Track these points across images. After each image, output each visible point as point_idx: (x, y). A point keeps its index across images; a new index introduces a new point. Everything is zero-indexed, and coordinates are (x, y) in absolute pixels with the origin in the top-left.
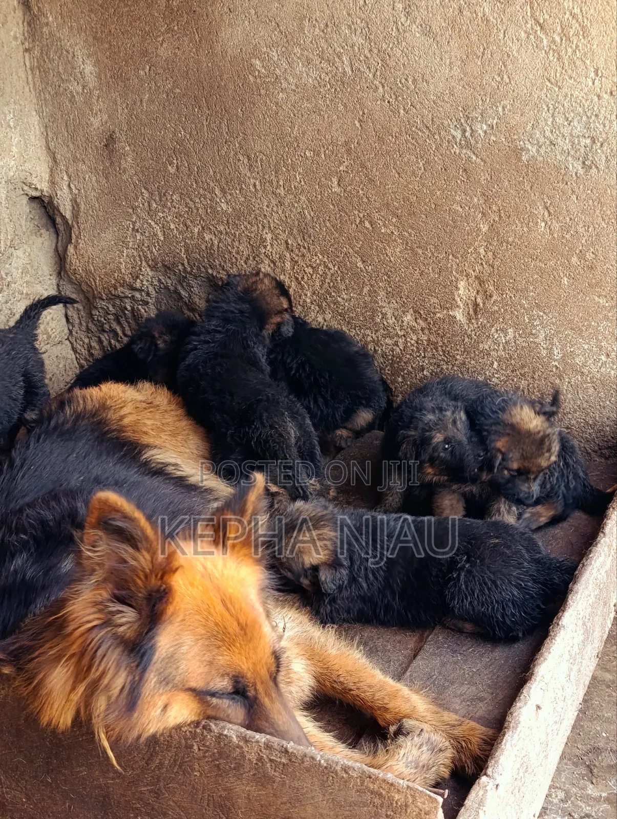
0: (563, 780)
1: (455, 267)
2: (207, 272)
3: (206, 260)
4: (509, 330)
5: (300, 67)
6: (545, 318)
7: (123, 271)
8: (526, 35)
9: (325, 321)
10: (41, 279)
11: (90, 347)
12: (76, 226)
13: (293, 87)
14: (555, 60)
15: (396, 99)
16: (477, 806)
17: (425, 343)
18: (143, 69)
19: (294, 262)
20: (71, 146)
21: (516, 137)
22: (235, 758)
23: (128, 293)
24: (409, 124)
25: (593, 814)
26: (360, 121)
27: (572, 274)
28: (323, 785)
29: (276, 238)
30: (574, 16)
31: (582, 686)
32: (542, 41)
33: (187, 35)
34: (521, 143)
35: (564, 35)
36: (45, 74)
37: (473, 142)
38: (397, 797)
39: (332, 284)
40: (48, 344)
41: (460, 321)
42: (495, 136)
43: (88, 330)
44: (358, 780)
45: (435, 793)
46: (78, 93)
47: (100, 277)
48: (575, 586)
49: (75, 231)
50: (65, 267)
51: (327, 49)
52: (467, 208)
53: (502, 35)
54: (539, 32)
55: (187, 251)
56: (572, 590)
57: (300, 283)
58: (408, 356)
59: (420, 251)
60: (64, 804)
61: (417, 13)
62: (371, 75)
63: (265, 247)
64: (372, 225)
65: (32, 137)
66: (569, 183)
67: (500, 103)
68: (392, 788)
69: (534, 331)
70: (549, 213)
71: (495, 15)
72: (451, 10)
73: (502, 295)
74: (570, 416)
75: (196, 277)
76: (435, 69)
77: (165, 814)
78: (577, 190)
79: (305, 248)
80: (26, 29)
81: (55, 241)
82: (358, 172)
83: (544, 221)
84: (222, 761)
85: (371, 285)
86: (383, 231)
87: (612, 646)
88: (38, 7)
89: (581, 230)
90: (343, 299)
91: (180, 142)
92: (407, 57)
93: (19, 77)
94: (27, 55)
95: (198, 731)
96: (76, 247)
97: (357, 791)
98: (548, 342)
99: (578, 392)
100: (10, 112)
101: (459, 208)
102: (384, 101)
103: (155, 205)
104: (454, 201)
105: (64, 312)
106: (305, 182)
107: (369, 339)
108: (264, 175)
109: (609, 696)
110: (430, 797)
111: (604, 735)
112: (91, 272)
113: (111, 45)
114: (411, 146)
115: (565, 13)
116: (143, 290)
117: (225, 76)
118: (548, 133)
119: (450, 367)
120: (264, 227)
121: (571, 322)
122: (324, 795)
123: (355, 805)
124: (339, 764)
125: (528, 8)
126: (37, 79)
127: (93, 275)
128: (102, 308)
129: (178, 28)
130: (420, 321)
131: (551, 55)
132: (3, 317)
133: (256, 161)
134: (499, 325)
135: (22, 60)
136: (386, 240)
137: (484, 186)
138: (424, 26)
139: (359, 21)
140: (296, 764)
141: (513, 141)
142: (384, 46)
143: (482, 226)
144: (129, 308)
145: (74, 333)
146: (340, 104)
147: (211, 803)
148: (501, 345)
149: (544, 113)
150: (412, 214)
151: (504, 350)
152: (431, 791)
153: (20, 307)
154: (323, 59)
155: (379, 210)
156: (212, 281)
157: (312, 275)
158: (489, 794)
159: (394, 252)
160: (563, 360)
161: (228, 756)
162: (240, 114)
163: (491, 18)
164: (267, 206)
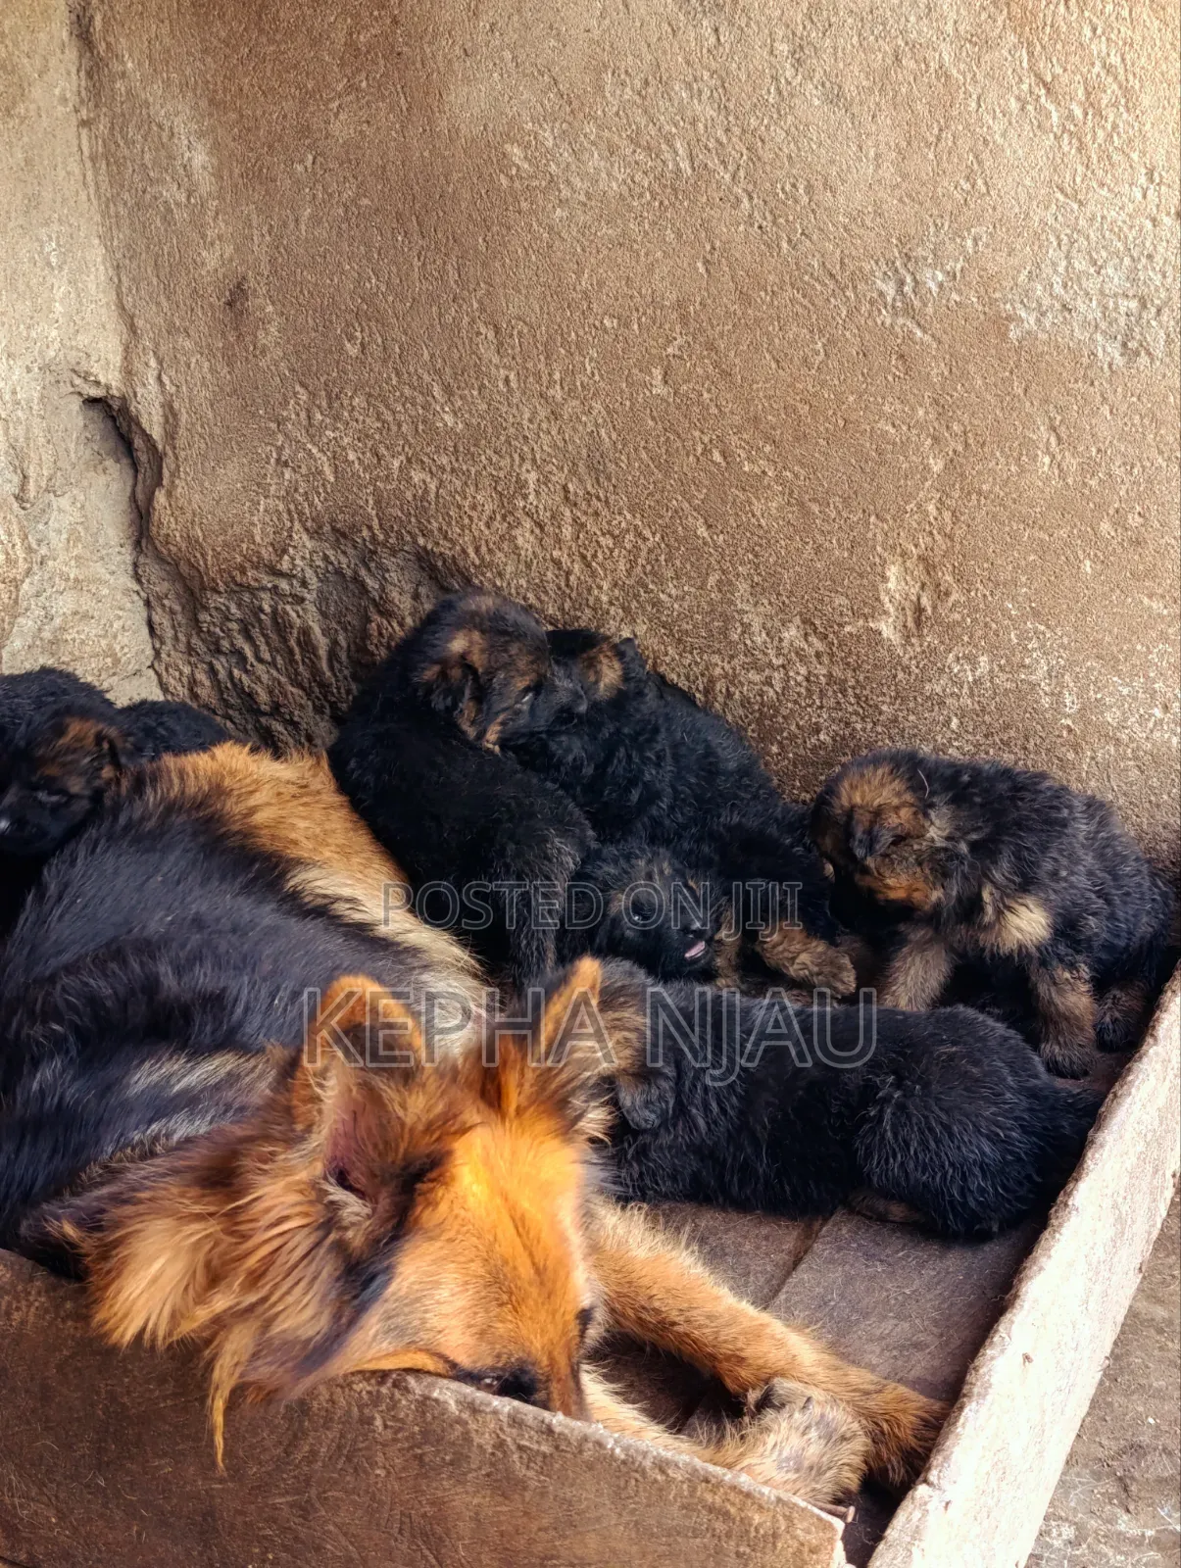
0: (1073, 1504)
1: (879, 538)
2: (415, 542)
3: (413, 520)
4: (981, 659)
5: (595, 161)
6: (1048, 635)
7: (258, 539)
8: (1019, 105)
10: (104, 552)
11: (193, 683)
12: (170, 453)
13: (583, 198)
14: (1073, 151)
15: (774, 222)
16: (908, 1539)
17: (823, 680)
18: (301, 161)
19: (579, 526)
20: (165, 304)
21: (997, 295)
22: (453, 1444)
23: (267, 581)
24: (798, 269)
26: (706, 262)
27: (1099, 554)
28: (618, 1494)
29: (544, 479)
30: (1109, 69)
31: (1109, 1325)
32: (1048, 116)
33: (384, 98)
34: (1008, 306)
35: (1091, 104)
36: (118, 167)
37: (917, 303)
38: (757, 1519)
39: (649, 568)
40: (114, 674)
41: (889, 640)
42: (960, 292)
43: (190, 650)
44: (685, 1486)
45: (830, 1513)
46: (178, 204)
47: (213, 550)
48: (1099, 1134)
49: (169, 463)
50: (148, 529)
51: (646, 126)
52: (905, 428)
53: (974, 105)
54: (1043, 99)
55: (378, 502)
56: (1092, 1142)
57: (589, 566)
58: (790, 705)
59: (815, 508)
60: (129, 1528)
61: (814, 61)
62: (727, 177)
63: (525, 497)
64: (725, 458)
65: (92, 287)
66: (1096, 383)
67: (969, 230)
68: (749, 1502)
69: (1027, 661)
70: (1059, 439)
71: (962, 66)
72: (880, 56)
73: (969, 591)
75: (394, 553)
76: (849, 167)
77: (318, 1549)
78: (1111, 396)
79: (598, 498)
80: (83, 83)
81: (130, 483)
82: (701, 358)
83: (1048, 452)
84: (428, 1448)
86: (746, 469)
87: (1167, 1256)
88: (107, 42)
89: (1118, 471)
90: (670, 596)
91: (369, 298)
92: (796, 143)
93: (68, 173)
94: (84, 132)
95: (384, 1390)
96: (169, 494)
97: (683, 1507)
98: (1054, 681)
100: (51, 239)
101: (889, 428)
102: (752, 225)
103: (319, 417)
104: (881, 414)
105: (145, 614)
106: (601, 376)
107: (718, 671)
108: (525, 361)
109: (1161, 1349)
110: (820, 1519)
111: (1151, 1420)
112: (197, 541)
113: (242, 116)
114: (800, 310)
115: (1093, 64)
116: (294, 576)
117: (455, 176)
118: (1058, 289)
119: (869, 726)
120: (523, 459)
121: (1097, 643)
122: (620, 1515)
123: (679, 1533)
124: (650, 1456)
125: (1024, 51)
126: (103, 178)
127: (201, 545)
128: (216, 609)
129: (368, 85)
130: (813, 639)
131: (1066, 141)
132: (30, 623)
133: (511, 336)
134: (961, 649)
135: (75, 142)
136: (752, 487)
137: (938, 387)
138: (828, 85)
139: (706, 75)
140: (569, 1456)
141: (993, 302)
142: (754, 122)
143: (931, 461)
144: (267, 608)
145: (163, 655)
146: (669, 231)
147: (406, 1527)
148: (966, 686)
149: (1051, 251)
150: (801, 438)
151: (972, 695)
152: (821, 1509)
153: (64, 604)
154: (638, 145)
155: (739, 430)
156: (423, 559)
157: (611, 551)
158: (931, 1518)
159: (767, 510)
160: (1082, 715)
161: (440, 1439)
162: (482, 246)
163: (955, 72)
164: (530, 420)
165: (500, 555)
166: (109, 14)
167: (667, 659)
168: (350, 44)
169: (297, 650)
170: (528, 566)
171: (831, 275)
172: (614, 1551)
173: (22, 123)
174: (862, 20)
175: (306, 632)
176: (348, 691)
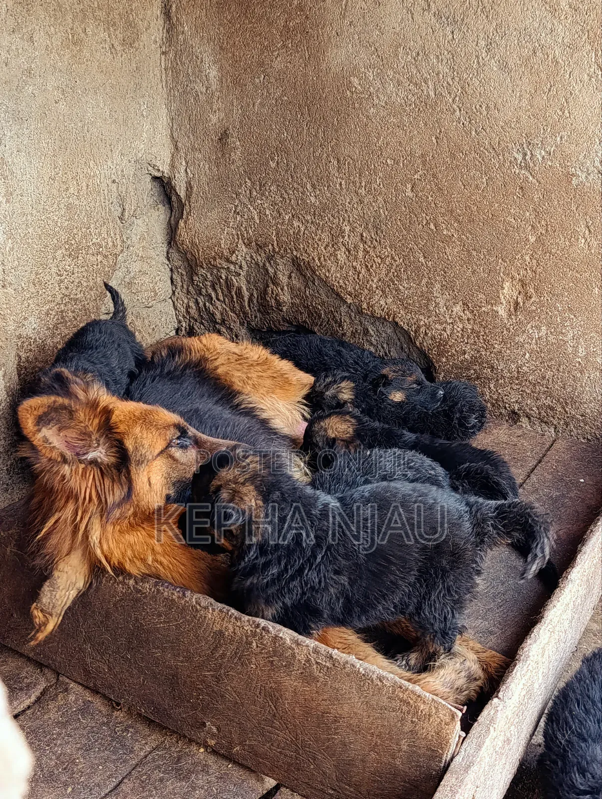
1: (502, 270)
2: (292, 253)
3: (292, 243)
4: (543, 328)
5: (391, 88)
6: (574, 320)
7: (223, 246)
8: (588, 78)
9: (386, 304)
10: (155, 245)
11: (188, 307)
12: (188, 204)
13: (383, 104)
15: (470, 122)
16: (488, 722)
17: (469, 331)
18: (259, 78)
19: (366, 252)
20: (191, 137)
21: (569, 164)
22: (287, 657)
23: (225, 265)
24: (478, 144)
26: (437, 138)
28: (360, 688)
29: (353, 230)
31: (578, 633)
33: (298, 52)
34: (573, 169)
36: (177, 74)
37: (531, 165)
38: (422, 707)
39: (396, 274)
40: (154, 300)
41: (502, 315)
42: (552, 161)
43: (188, 292)
44: (391, 689)
45: (455, 707)
46: (202, 93)
47: (203, 249)
48: (584, 547)
49: (187, 207)
50: (175, 237)
51: (416, 74)
52: (519, 220)
53: (568, 76)
55: (277, 234)
56: (580, 551)
57: (369, 270)
58: (453, 341)
59: (474, 253)
60: (139, 678)
61: (496, 50)
62: (451, 100)
63: (343, 237)
64: (436, 227)
65: (160, 127)
67: (559, 134)
68: (419, 699)
69: (564, 331)
70: (590, 231)
71: (564, 58)
72: (526, 51)
73: (540, 297)
74: (585, 406)
75: (282, 257)
76: (507, 100)
77: (222, 696)
79: (376, 240)
80: (165, 35)
81: (169, 216)
82: (430, 181)
83: (584, 237)
84: (275, 658)
85: (429, 278)
86: (445, 233)
88: (177, 18)
90: (404, 287)
91: (283, 142)
92: (484, 87)
94: (163, 57)
95: (258, 630)
96: (185, 222)
97: (389, 698)
98: (575, 341)
99: (595, 386)
100: (144, 103)
101: (512, 220)
102: (459, 123)
103: (255, 193)
104: (509, 213)
105: (170, 275)
106: (384, 186)
107: (422, 323)
108: (350, 176)
110: (451, 710)
112: (196, 245)
113: (234, 55)
114: (477, 163)
116: (237, 264)
117: (326, 90)
119: (488, 353)
120: (344, 220)
123: (385, 709)
124: (375, 673)
125: (593, 55)
126: (170, 78)
127: (197, 246)
128: (202, 275)
129: (292, 45)
130: (467, 312)
132: (120, 274)
133: (345, 164)
134: (534, 323)
135: (159, 61)
136: (447, 241)
137: (537, 203)
138: (501, 62)
139: (446, 53)
140: (339, 669)
141: (566, 167)
142: (465, 76)
143: (530, 237)
144: (224, 277)
145: (176, 293)
146: (421, 122)
147: (263, 692)
148: (534, 340)
149: (596, 146)
150: (471, 221)
151: (537, 344)
152: (452, 706)
153: (136, 267)
154: (411, 82)
155: (443, 215)
156: (295, 262)
157: (380, 265)
158: (499, 713)
159: (452, 252)
160: (586, 357)
161: (281, 655)
162: (336, 123)
163: (560, 61)
164: (349, 203)
165: (329, 262)
166: (179, 5)
167: (400, 315)
168: (286, 26)
169: (235, 296)
170: (341, 268)
171: (493, 148)
172: (355, 713)
173: (136, 50)
174: (520, 33)
175: (239, 289)
176: (256, 317)
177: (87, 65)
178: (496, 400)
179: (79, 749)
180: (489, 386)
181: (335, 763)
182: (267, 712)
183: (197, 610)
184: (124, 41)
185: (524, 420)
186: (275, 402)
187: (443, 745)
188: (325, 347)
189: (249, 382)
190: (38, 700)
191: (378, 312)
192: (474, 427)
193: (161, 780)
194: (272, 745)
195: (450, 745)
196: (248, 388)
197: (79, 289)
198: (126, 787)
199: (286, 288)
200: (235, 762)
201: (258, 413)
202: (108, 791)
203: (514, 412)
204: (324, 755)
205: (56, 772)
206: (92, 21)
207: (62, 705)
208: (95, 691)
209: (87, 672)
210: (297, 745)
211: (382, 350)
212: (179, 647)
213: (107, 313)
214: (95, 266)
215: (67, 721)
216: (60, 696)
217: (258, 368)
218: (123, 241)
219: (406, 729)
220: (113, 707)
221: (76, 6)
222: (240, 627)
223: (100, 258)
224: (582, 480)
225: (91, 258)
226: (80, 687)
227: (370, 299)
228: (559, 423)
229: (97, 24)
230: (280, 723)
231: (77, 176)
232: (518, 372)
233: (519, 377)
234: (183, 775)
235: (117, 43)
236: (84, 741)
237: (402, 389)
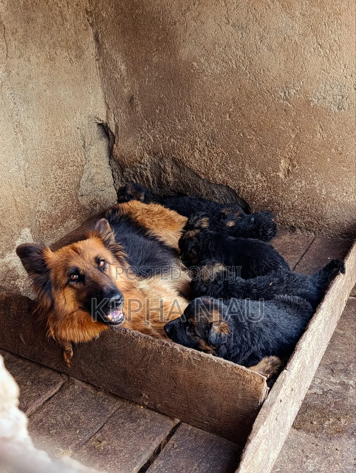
0: (320, 375)
1: (279, 153)
2: (172, 156)
3: (171, 150)
4: (303, 182)
5: (213, 66)
6: (319, 176)
7: (136, 156)
8: (314, 50)
9: (222, 177)
10: (102, 159)
13: (210, 74)
14: (326, 61)
15: (255, 79)
16: (282, 382)
17: (266, 187)
18: (146, 67)
19: (209, 151)
20: (115, 101)
21: (308, 95)
22: (179, 358)
23: (138, 165)
24: (261, 90)
25: (333, 389)
26: (239, 89)
27: (331, 157)
28: (216, 370)
29: (201, 141)
30: (335, 41)
31: (329, 335)
32: (320, 53)
33: (165, 52)
34: (311, 98)
35: (331, 49)
36: (105, 70)
37: (289, 98)
38: (247, 376)
39: (225, 161)
40: (105, 186)
41: (281, 177)
42: (299, 95)
43: (122, 181)
44: (231, 369)
45: (263, 375)
46: (118, 78)
47: (127, 158)
48: (328, 291)
49: (117, 137)
50: (112, 154)
51: (225, 57)
52: (286, 127)
53: (303, 50)
54: (319, 48)
55: (163, 147)
57: (212, 161)
58: (258, 193)
59: (264, 146)
60: (108, 374)
61: (265, 40)
62: (244, 69)
63: (197, 145)
64: (243, 135)
65: (99, 98)
66: (331, 116)
67: (301, 80)
68: (245, 373)
69: (314, 182)
70: (322, 129)
71: (300, 41)
72: (281, 39)
73: (300, 166)
74: (329, 220)
75: (167, 158)
76: (273, 65)
77: (149, 380)
78: (335, 119)
79: (214, 145)
80: (97, 51)
81: (108, 143)
82: (238, 112)
83: (320, 133)
84: (173, 359)
85: (243, 162)
86: (248, 138)
87: (344, 319)
88: (102, 41)
89: (336, 137)
90: (230, 168)
91: (161, 99)
92: (260, 60)
93: (94, 72)
94: (97, 62)
95: (163, 346)
96: (117, 145)
97: (230, 373)
98: (320, 187)
99: (332, 209)
100: (90, 87)
101: (282, 127)
102: (250, 80)
103: (150, 127)
104: (280, 124)
105: (112, 173)
106: (215, 116)
107: (241, 185)
108: (197, 113)
109: (342, 340)
110: (261, 377)
111: (339, 356)
112: (123, 156)
113: (132, 57)
114: (261, 100)
115: (331, 40)
116: (145, 164)
117: (181, 70)
118: (323, 94)
119: (276, 197)
120: (196, 136)
121: (330, 178)
122: (216, 374)
123: (229, 379)
124: (223, 362)
125: (315, 37)
126: (102, 73)
128: (127, 171)
129: (161, 49)
130: (263, 177)
131: (325, 59)
132: (86, 175)
133: (194, 107)
134: (298, 179)
135: (95, 64)
136: (249, 142)
137: (294, 117)
138: (268, 46)
139: (239, 44)
140: (204, 361)
141: (307, 97)
142: (251, 55)
143: (292, 135)
144: (139, 172)
145: (116, 182)
146: (230, 82)
147: (169, 376)
148: (299, 188)
149: (321, 85)
150: (261, 130)
151: (301, 190)
153: (94, 171)
154: (223, 61)
155: (247, 128)
156: (174, 160)
157: (217, 157)
158: (287, 377)
159: (253, 147)
160: (327, 195)
161: (176, 357)
162: (187, 86)
163: (298, 42)
164: (198, 127)
165: (191, 158)
166: (102, 34)
168: (157, 39)
169: (145, 181)
170: (197, 161)
171: (269, 91)
172: (215, 383)
173: (83, 60)
174: (276, 30)
175: (147, 177)
176: (157, 190)
177: (59, 70)
178: (283, 221)
179: (81, 411)
180: (278, 214)
181: (207, 408)
182: (172, 386)
183: (133, 338)
184: (76, 56)
185: (298, 230)
186: (167, 232)
187: (259, 395)
188: (192, 202)
189: (154, 223)
190: (60, 389)
191: (218, 182)
192: (270, 235)
193: (123, 423)
194: (176, 402)
195: (262, 394)
196: (153, 226)
197: (66, 185)
198: (106, 428)
199: (170, 174)
200: (159, 412)
201: (158, 239)
202: (97, 431)
203: (292, 226)
204: (201, 404)
205: (71, 423)
206: (59, 48)
207: (72, 391)
208: (87, 383)
209: (83, 374)
210: (188, 401)
211: (222, 201)
212: (126, 357)
213: (81, 196)
214: (73, 172)
215: (75, 399)
216: (71, 387)
217: (158, 216)
218: (86, 158)
219: (240, 388)
220: (97, 390)
221: (50, 41)
222: (154, 345)
223: (75, 168)
224: (329, 258)
225: (70, 168)
226: (80, 381)
227: (213, 175)
228: (316, 230)
229: (61, 49)
230: (179, 391)
231: (59, 127)
232: (293, 206)
233: (294, 208)
234: (133, 420)
235: (73, 57)
236: (84, 407)
237: (233, 220)
